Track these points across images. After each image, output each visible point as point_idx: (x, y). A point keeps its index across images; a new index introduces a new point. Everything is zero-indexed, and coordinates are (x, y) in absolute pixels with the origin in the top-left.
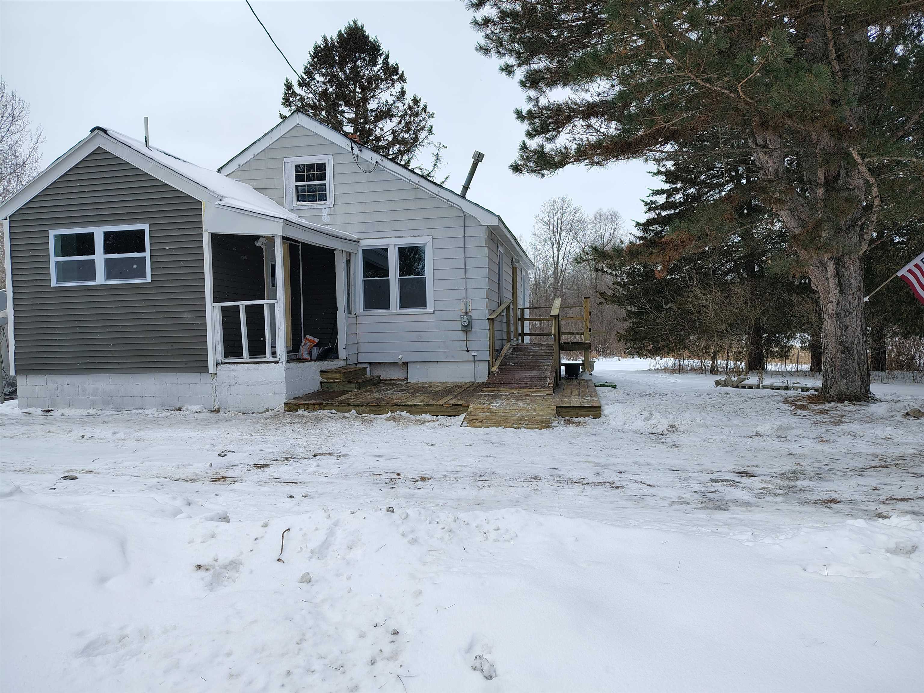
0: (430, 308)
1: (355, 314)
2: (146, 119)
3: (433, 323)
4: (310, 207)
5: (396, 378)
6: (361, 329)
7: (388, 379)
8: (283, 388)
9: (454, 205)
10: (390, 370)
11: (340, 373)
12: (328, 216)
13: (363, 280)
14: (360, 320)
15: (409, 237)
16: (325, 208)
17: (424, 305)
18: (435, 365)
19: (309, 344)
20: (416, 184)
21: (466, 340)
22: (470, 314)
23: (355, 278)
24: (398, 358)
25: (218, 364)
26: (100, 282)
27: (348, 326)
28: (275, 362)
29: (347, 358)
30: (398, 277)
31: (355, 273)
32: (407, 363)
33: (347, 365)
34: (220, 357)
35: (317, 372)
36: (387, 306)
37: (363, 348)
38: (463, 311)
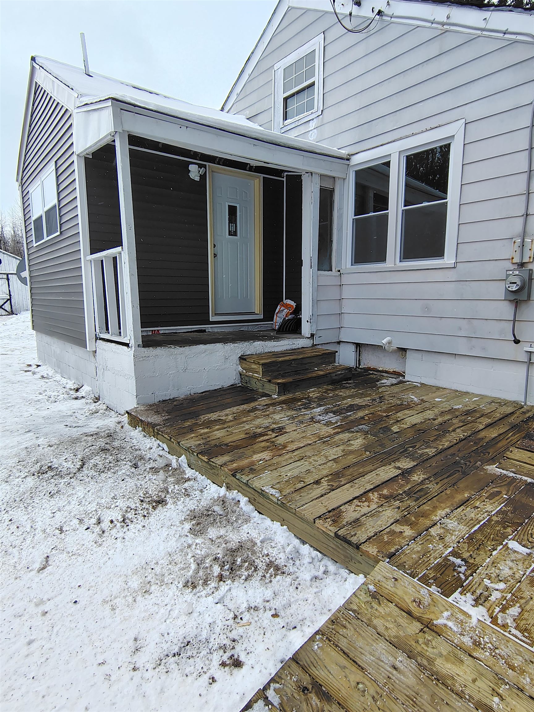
0: (449, 259)
1: (339, 271)
2: (82, 35)
3: (452, 285)
4: (297, 124)
5: (392, 371)
6: (347, 293)
7: (381, 369)
8: (131, 385)
9: (520, 37)
10: (384, 356)
11: (258, 363)
12: (315, 130)
13: (353, 219)
14: (345, 279)
15: (422, 132)
16: (313, 119)
17: (439, 252)
18: (451, 359)
19: (286, 310)
20: (443, 24)
21: (514, 321)
22: (530, 266)
23: (340, 217)
24: (384, 341)
25: (96, 339)
26: (46, 239)
27: (318, 288)
28: (127, 345)
29: (312, 335)
30: (402, 208)
31: (340, 209)
32: (404, 350)
33: (314, 345)
34: (98, 330)
35: (235, 358)
36: (382, 258)
37: (347, 321)
38: (517, 260)
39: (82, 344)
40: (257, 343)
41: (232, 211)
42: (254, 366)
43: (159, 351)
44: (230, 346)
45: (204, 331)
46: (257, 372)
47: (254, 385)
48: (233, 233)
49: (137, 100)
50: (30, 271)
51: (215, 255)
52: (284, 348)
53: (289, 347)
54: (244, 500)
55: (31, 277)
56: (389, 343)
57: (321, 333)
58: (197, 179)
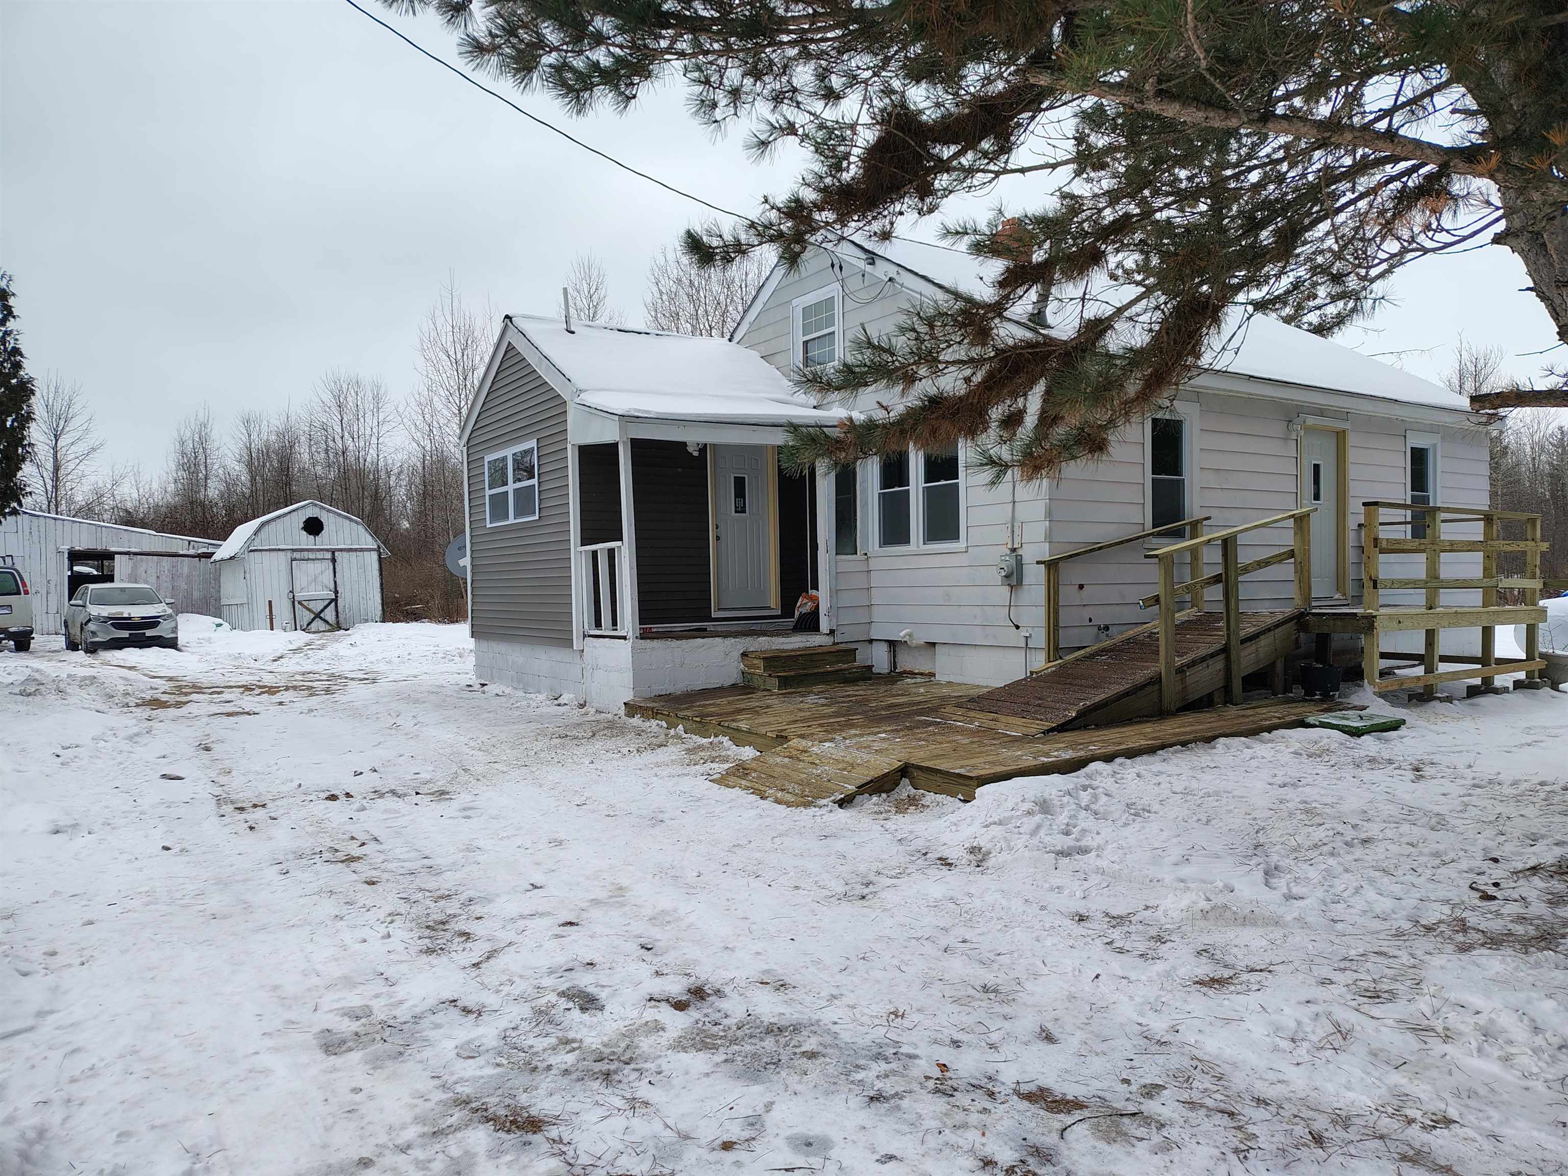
0: (963, 542)
1: (865, 554)
2: (566, 291)
3: (966, 571)
5: (924, 671)
6: (876, 580)
7: (917, 671)
8: (627, 678)
11: (762, 660)
13: (879, 494)
14: (873, 564)
17: (955, 536)
19: (809, 604)
21: (1011, 604)
22: (1020, 552)
23: (865, 490)
24: (902, 634)
25: (584, 636)
26: (511, 520)
27: (837, 575)
28: (624, 638)
29: (832, 632)
30: (922, 485)
31: (864, 481)
32: (933, 644)
33: (834, 644)
34: (586, 627)
35: (736, 654)
36: (906, 541)
37: (878, 615)
38: (1010, 546)
39: (568, 643)
40: (762, 639)
41: (740, 483)
42: (755, 662)
43: (656, 643)
44: (731, 641)
45: (705, 630)
46: (759, 668)
47: (757, 682)
48: (741, 510)
49: (639, 411)
50: (472, 558)
51: (718, 538)
52: (796, 646)
53: (802, 645)
54: (725, 740)
55: (473, 566)
56: (910, 635)
57: (842, 629)
58: (696, 454)
